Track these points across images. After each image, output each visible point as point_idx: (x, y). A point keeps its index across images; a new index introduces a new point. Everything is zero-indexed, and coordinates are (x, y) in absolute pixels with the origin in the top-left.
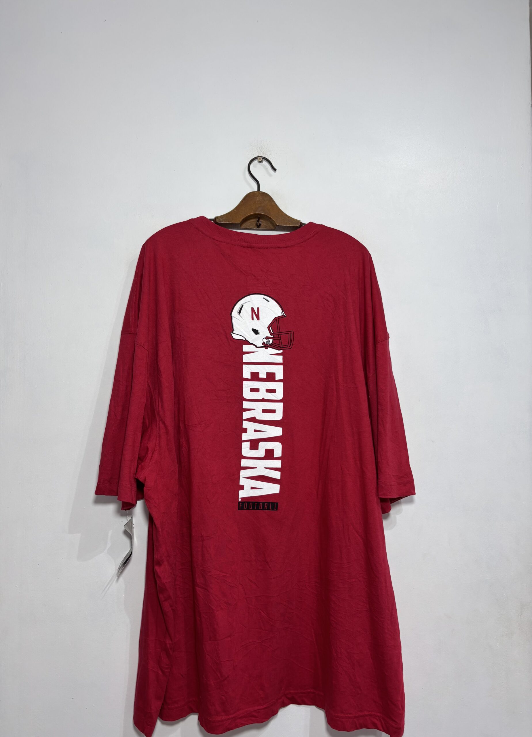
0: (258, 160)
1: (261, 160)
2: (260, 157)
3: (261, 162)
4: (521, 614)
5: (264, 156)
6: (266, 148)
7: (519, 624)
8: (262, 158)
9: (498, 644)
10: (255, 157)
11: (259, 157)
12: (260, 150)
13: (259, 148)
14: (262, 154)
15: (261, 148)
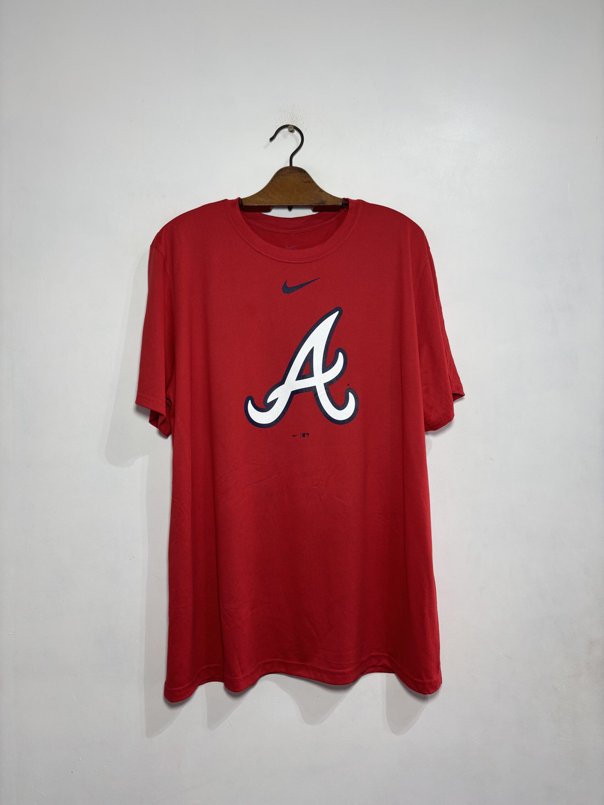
0: (289, 130)
1: (292, 130)
2: (291, 126)
3: (292, 132)
4: (590, 652)
5: (295, 125)
6: (298, 115)
7: (587, 663)
8: (294, 128)
9: (564, 686)
10: (284, 125)
11: (289, 125)
12: (291, 117)
13: (289, 115)
14: (292, 123)
15: (291, 115)
